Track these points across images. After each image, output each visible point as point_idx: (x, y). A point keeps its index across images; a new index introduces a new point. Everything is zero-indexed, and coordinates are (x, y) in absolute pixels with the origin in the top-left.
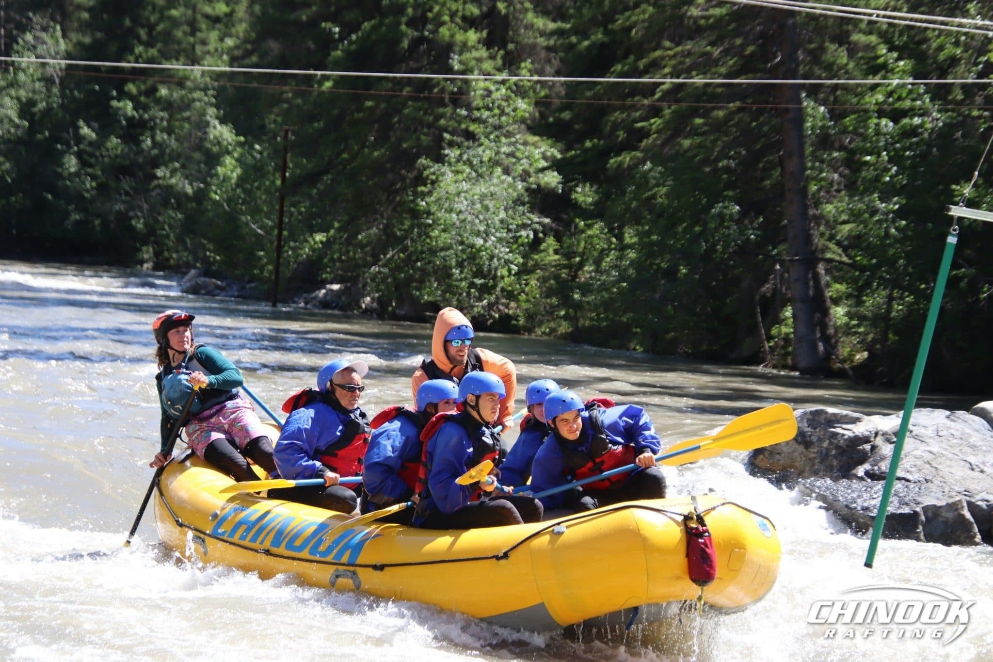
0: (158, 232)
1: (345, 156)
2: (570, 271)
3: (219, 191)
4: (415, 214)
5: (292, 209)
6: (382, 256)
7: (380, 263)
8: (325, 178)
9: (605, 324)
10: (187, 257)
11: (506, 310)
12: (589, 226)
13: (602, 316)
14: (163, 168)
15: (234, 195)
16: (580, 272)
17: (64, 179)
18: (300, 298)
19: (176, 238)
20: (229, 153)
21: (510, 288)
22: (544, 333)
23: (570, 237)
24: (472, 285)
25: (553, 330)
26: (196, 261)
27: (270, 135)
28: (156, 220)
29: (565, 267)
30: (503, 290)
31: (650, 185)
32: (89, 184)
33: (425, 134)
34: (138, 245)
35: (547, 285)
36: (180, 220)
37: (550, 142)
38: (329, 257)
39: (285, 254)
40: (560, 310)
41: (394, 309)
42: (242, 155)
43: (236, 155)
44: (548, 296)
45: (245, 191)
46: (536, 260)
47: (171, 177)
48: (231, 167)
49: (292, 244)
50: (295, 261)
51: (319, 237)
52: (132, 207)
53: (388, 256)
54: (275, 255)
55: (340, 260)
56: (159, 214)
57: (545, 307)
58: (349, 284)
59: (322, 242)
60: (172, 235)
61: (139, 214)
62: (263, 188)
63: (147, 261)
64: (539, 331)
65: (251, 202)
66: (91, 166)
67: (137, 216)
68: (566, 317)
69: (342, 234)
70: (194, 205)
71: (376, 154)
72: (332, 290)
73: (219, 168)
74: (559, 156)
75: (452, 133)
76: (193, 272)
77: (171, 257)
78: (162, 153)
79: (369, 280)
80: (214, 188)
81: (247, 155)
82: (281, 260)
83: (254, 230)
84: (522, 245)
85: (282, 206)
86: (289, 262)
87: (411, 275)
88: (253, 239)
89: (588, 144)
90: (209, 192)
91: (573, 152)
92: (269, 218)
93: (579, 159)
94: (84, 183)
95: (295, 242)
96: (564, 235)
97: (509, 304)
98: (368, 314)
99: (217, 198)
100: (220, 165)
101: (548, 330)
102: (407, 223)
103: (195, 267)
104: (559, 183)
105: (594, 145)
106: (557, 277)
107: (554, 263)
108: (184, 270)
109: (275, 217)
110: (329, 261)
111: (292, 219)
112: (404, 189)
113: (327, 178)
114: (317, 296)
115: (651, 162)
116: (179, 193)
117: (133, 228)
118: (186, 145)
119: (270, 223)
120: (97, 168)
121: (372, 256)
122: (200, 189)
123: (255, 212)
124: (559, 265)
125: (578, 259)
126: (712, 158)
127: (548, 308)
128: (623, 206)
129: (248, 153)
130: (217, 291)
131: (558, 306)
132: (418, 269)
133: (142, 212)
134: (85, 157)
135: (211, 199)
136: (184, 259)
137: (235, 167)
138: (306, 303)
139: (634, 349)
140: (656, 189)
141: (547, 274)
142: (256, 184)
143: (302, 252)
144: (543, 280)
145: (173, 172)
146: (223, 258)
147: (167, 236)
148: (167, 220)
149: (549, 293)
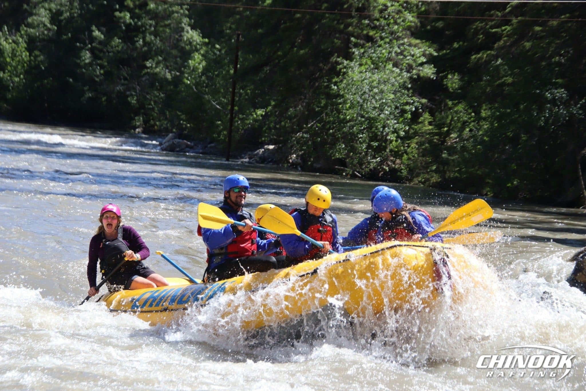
0: (146, 106)
1: (279, 53)
2: (440, 137)
3: (189, 78)
4: (329, 95)
5: (241, 91)
6: (305, 126)
7: (304, 130)
8: (265, 69)
9: (465, 176)
10: (167, 124)
11: (393, 165)
12: (455, 105)
13: (464, 170)
14: (150, 61)
15: (200, 81)
16: (447, 138)
17: (81, 67)
18: (245, 154)
19: (158, 110)
20: (197, 50)
21: (396, 150)
22: (420, 182)
23: (441, 111)
24: (369, 147)
25: (427, 180)
26: (173, 127)
27: (227, 38)
28: (146, 98)
29: (436, 134)
30: (391, 151)
31: (501, 75)
32: (99, 71)
33: (337, 38)
34: (132, 115)
35: (423, 147)
36: (162, 98)
37: (428, 44)
38: (266, 126)
39: (236, 124)
40: (432, 166)
41: (313, 163)
42: (207, 52)
43: (202, 52)
44: (423, 156)
45: (208, 78)
46: (416, 129)
47: (156, 67)
48: (198, 60)
49: (241, 116)
50: (243, 129)
51: (260, 112)
52: (129, 89)
53: (309, 126)
54: (229, 123)
55: (275, 128)
56: (148, 93)
57: (421, 163)
58: (281, 145)
59: (262, 115)
60: (156, 109)
61: (134, 93)
62: (221, 76)
63: (138, 127)
64: (416, 180)
65: (212, 86)
66: (100, 58)
67: (132, 95)
68: (436, 171)
69: (276, 109)
70: (172, 87)
71: (302, 52)
72: (268, 149)
73: (190, 61)
74: (435, 54)
75: (357, 37)
76: (171, 135)
77: (155, 124)
78: (150, 50)
79: (295, 143)
80: (186, 75)
81: (210, 52)
82: (233, 128)
83: (214, 105)
84: (406, 119)
85: (234, 89)
86: (239, 129)
87: (325, 139)
88: (213, 112)
89: (456, 45)
90: (183, 78)
91: (445, 51)
92: (225, 97)
93: (449, 56)
94: (95, 71)
95: (243, 114)
96: (436, 112)
97: (395, 161)
98: (294, 167)
99: (189, 82)
100: (191, 60)
101: (423, 180)
102: (323, 102)
103: (172, 132)
104: (433, 73)
105: (459, 46)
106: (430, 142)
107: (428, 132)
108: (163, 134)
109: (229, 97)
110: (267, 129)
111: (241, 99)
112: (321, 77)
113: (267, 69)
114: (258, 153)
115: (502, 59)
116: (162, 78)
117: (129, 103)
118: (167, 44)
119: (225, 101)
120: (104, 60)
121: (298, 125)
122: (176, 76)
123: (215, 93)
124: (432, 133)
125: (446, 129)
126: (547, 55)
127: (423, 164)
128: (480, 91)
129: (211, 50)
130: (187, 149)
131: (431, 162)
132: (331, 134)
133: (136, 92)
134: (97, 52)
135: (184, 83)
136: (164, 126)
137: (202, 61)
138: (250, 158)
139: (486, 195)
140: (505, 78)
141: (423, 139)
142: (216, 73)
143: (248, 122)
144: (420, 144)
145: (158, 63)
146: (192, 125)
147: (153, 109)
148: (153, 97)
149: (424, 153)
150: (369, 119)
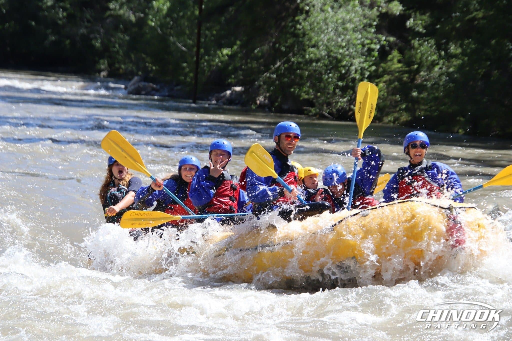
0: (111, 49)
2: (410, 76)
3: (154, 20)
4: (295, 35)
5: (207, 32)
6: (272, 66)
7: (271, 71)
8: (230, 9)
9: (436, 114)
10: (132, 67)
13: (433, 108)
14: (114, 2)
15: (165, 22)
16: (417, 76)
17: (43, 10)
18: (213, 96)
19: (124, 53)
22: (389, 121)
23: (411, 49)
24: (337, 87)
25: (396, 119)
26: (139, 70)
28: (110, 41)
29: (406, 72)
31: (471, 11)
32: (61, 14)
34: (97, 59)
35: (393, 86)
36: (127, 41)
38: (232, 66)
39: (202, 66)
40: (403, 104)
41: (280, 103)
44: (394, 94)
45: (173, 19)
46: (385, 68)
47: (120, 9)
48: (162, 1)
49: (207, 57)
50: (209, 70)
51: (226, 51)
52: (92, 31)
53: (276, 66)
54: (195, 66)
55: (242, 70)
56: (112, 36)
57: (391, 102)
58: (248, 87)
59: (227, 55)
60: (121, 52)
61: (98, 36)
62: (186, 17)
63: (103, 70)
64: (386, 119)
65: (177, 27)
67: (96, 38)
68: (406, 110)
69: (242, 49)
70: (137, 29)
72: (236, 91)
73: (154, 3)
76: (136, 78)
77: (120, 68)
79: (262, 83)
80: (151, 17)
82: (199, 70)
83: (180, 48)
84: (374, 56)
85: (199, 30)
86: (205, 71)
87: (293, 80)
88: (179, 54)
90: (147, 20)
92: (190, 39)
94: (58, 14)
95: (209, 56)
96: (405, 49)
98: (262, 108)
99: (153, 24)
100: (155, 1)
101: (392, 119)
103: (137, 75)
104: (401, 11)
106: (399, 80)
107: (397, 70)
108: (130, 77)
109: (195, 38)
110: (233, 69)
111: (207, 39)
112: (287, 16)
113: (232, 9)
114: (225, 95)
116: (126, 20)
117: (93, 47)
119: (191, 43)
120: (67, 2)
121: (265, 66)
122: (141, 18)
123: (180, 34)
124: (401, 71)
125: (416, 66)
127: (393, 103)
128: (450, 27)
130: (154, 92)
131: (401, 101)
132: (298, 75)
133: (100, 34)
135: (148, 25)
136: (130, 68)
138: (217, 101)
139: (458, 132)
140: (475, 13)
141: (393, 78)
142: (181, 14)
143: (213, 63)
144: (389, 82)
145: (121, 5)
146: (157, 68)
147: (118, 52)
148: (117, 41)
149: (394, 92)
150: (336, 58)
